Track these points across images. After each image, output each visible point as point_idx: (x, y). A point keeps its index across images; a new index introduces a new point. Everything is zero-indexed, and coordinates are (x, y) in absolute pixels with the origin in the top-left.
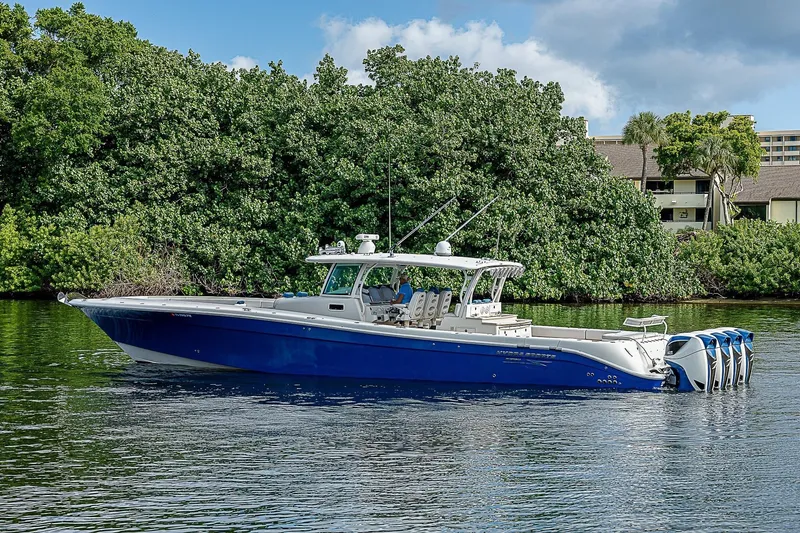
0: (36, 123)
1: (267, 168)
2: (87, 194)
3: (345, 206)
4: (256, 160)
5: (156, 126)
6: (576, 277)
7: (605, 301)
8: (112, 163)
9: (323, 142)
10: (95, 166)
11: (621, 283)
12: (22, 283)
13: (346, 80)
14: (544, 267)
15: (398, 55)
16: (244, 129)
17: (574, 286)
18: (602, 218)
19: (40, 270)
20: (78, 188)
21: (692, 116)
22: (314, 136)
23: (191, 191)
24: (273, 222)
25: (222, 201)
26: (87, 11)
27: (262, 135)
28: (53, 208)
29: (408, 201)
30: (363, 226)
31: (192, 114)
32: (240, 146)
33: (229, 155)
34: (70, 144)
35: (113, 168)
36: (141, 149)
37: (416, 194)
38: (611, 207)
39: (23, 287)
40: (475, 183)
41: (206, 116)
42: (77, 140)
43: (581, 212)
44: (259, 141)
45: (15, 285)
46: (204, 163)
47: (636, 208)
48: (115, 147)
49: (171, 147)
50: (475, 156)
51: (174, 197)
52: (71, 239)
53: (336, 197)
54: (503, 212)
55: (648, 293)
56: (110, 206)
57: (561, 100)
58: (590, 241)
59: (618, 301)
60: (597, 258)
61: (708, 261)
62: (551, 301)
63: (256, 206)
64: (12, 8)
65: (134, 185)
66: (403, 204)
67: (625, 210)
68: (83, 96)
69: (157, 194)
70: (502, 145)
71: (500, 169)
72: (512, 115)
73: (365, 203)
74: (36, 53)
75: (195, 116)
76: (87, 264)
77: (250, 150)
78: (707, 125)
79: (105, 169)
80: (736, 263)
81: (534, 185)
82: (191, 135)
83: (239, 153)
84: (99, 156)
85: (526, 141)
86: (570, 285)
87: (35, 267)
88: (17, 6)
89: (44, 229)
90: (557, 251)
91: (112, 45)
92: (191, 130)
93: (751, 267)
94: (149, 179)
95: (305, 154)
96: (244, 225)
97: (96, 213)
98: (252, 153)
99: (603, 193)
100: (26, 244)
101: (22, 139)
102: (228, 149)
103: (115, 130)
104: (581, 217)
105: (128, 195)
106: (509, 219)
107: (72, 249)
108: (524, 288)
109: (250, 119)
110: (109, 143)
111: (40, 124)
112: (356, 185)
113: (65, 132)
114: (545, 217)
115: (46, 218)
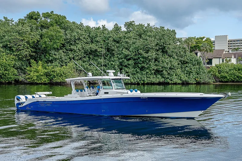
0: (47, 41)
1: (104, 51)
2: (60, 58)
3: (125, 61)
4: (101, 49)
5: (76, 41)
6: (184, 78)
7: (192, 84)
8: (65, 50)
9: (118, 45)
10: (61, 51)
11: (195, 80)
12: (45, 80)
13: (121, 29)
14: (176, 75)
15: (133, 23)
16: (97, 42)
17: (184, 80)
18: (189, 63)
19: (49, 77)
20: (57, 57)
21: (196, 38)
22: (115, 43)
23: (84, 57)
24: (106, 65)
25: (92, 59)
26: (54, 13)
27: (102, 43)
28: (51, 62)
29: (142, 59)
30: (130, 66)
31: (84, 38)
32: (96, 46)
33: (94, 48)
34: (55, 46)
35: (65, 51)
36: (72, 47)
37: (143, 58)
38: (191, 60)
39: (45, 81)
40: (158, 55)
41: (87, 39)
42: (57, 45)
43: (184, 61)
44: (101, 45)
45: (43, 81)
46: (88, 50)
47: (197, 60)
48: (65, 46)
49: (79, 46)
50: (158, 48)
51: (81, 59)
52: (57, 69)
53: (123, 58)
54: (165, 62)
55: (202, 82)
56: (66, 61)
57: (176, 34)
58: (187, 69)
59: (195, 84)
60: (189, 73)
61: (215, 74)
62: (179, 84)
63: (102, 60)
64: (36, 12)
65: (71, 56)
66: (140, 60)
67: (195, 61)
68: (58, 34)
69: (77, 58)
70: (164, 45)
71: (164, 51)
72: (166, 38)
73: (131, 60)
74: (44, 23)
75: (85, 38)
76: (62, 76)
77: (99, 47)
78: (200, 40)
79: (63, 52)
80: (222, 74)
81: (172, 55)
82: (84, 43)
83: (97, 48)
84: (61, 49)
85: (170, 44)
86: (183, 80)
87: (48, 76)
88: (37, 12)
89: (50, 67)
90: (179, 71)
91: (63, 21)
92: (84, 42)
93: (226, 75)
94: (75, 54)
95: (113, 48)
96: (99, 65)
97: (62, 63)
98: (100, 48)
99: (188, 57)
100: (46, 71)
101: (43, 45)
102: (94, 47)
103: (65, 42)
104: (184, 63)
105: (70, 58)
106: (167, 63)
107: (58, 72)
108: (172, 80)
109: (99, 39)
110: (63, 45)
111: (48, 41)
112: (128, 55)
113: (54, 43)
114: (175, 63)
115: (50, 64)
